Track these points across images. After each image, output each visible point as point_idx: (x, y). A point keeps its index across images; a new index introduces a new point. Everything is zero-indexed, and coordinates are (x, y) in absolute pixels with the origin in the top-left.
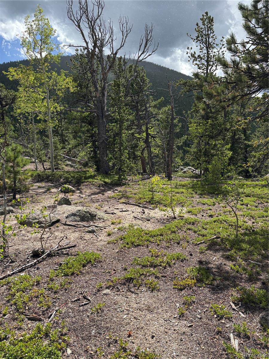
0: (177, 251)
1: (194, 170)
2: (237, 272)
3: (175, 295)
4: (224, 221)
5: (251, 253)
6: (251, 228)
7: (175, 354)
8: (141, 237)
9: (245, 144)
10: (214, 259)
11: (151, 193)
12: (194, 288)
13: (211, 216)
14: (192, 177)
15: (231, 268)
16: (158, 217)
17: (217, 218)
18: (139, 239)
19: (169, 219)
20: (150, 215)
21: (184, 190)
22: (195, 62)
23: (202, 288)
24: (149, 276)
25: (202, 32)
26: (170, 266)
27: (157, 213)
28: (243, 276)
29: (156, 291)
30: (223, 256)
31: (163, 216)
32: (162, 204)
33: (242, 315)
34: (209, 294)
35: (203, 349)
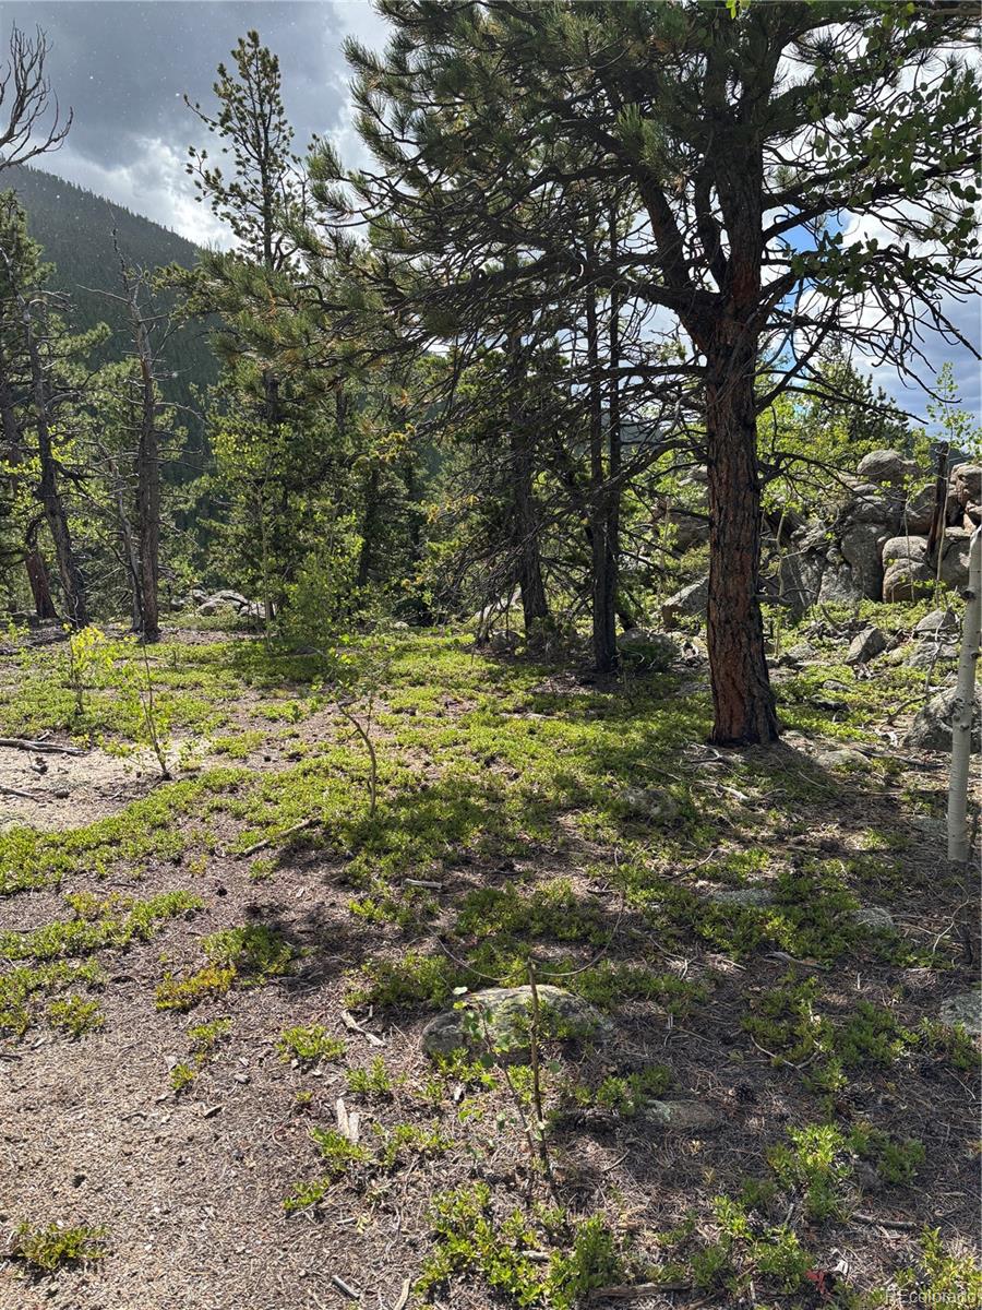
0: (174, 886)
1: (243, 604)
2: (370, 920)
3: (161, 1032)
4: (338, 769)
5: (413, 857)
6: (418, 780)
7: (157, 1210)
8: (34, 858)
9: (412, 513)
10: (298, 895)
11: (74, 694)
12: (228, 996)
13: (295, 757)
14: (238, 628)
15: (352, 912)
16: (102, 783)
17: (314, 762)
18: (21, 867)
19: (145, 784)
20: (69, 777)
21: (202, 677)
22: (222, 208)
23: (257, 990)
24: (64, 988)
25: (240, 101)
26: (144, 941)
27: (99, 767)
28: (388, 928)
29: (90, 1035)
30: (327, 881)
31: (120, 774)
32: (116, 730)
33: (376, 1041)
34: (278, 1004)
35: (251, 1169)
